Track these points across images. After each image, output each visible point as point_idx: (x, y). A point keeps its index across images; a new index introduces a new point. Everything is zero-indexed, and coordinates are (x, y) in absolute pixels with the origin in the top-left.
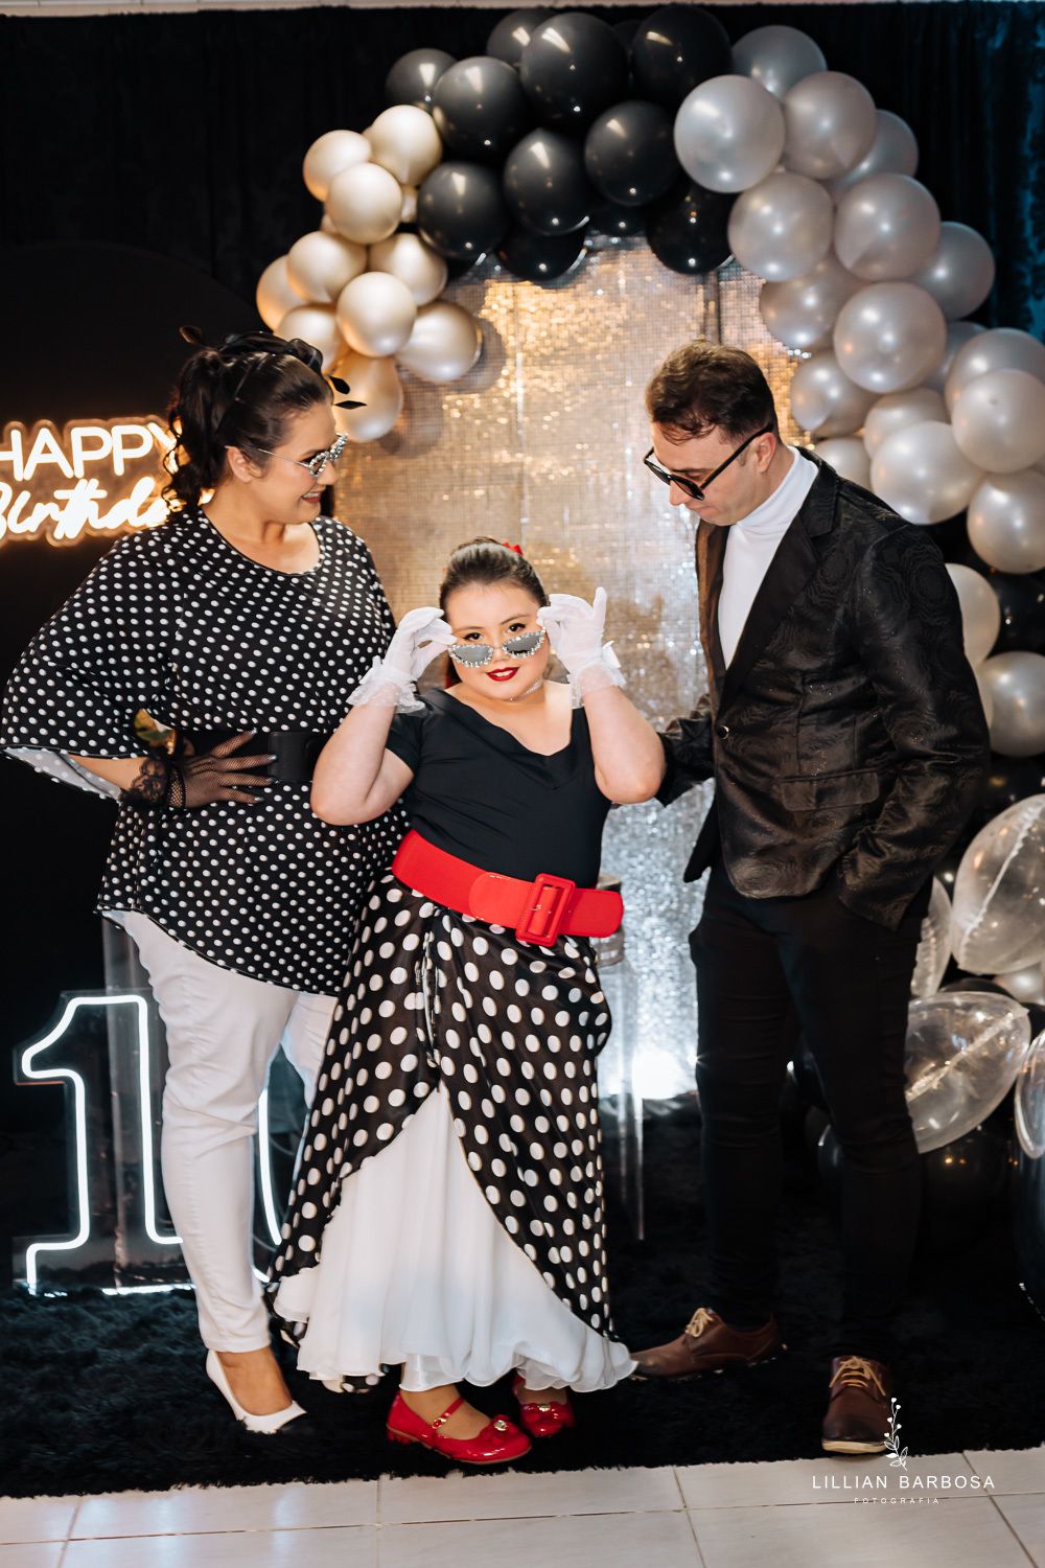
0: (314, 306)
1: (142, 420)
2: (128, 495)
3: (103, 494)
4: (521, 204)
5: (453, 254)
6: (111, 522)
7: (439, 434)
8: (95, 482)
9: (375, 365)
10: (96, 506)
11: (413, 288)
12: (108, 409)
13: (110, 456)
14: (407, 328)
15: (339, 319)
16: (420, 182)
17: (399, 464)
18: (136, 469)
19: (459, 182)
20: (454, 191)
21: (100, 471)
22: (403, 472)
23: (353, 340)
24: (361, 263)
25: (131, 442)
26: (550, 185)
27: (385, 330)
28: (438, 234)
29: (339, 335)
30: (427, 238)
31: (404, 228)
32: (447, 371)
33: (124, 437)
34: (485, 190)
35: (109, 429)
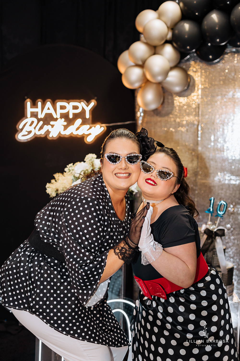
0: (137, 65)
1: (79, 101)
2: (73, 124)
3: (65, 123)
4: (207, 34)
5: (183, 50)
6: (67, 133)
7: (172, 110)
8: (63, 119)
9: (154, 86)
10: (63, 127)
11: (169, 61)
12: (69, 98)
13: (68, 112)
14: (166, 74)
15: (145, 70)
16: (173, 27)
17: (159, 119)
18: (76, 116)
19: (187, 26)
20: (185, 29)
21: (65, 116)
22: (160, 122)
23: (149, 77)
24: (153, 52)
25: (75, 108)
26: (217, 28)
27: (159, 74)
28: (179, 43)
29: (144, 75)
30: (175, 45)
31: (167, 42)
32: (177, 89)
33: (73, 106)
34: (195, 29)
35: (69, 103)
